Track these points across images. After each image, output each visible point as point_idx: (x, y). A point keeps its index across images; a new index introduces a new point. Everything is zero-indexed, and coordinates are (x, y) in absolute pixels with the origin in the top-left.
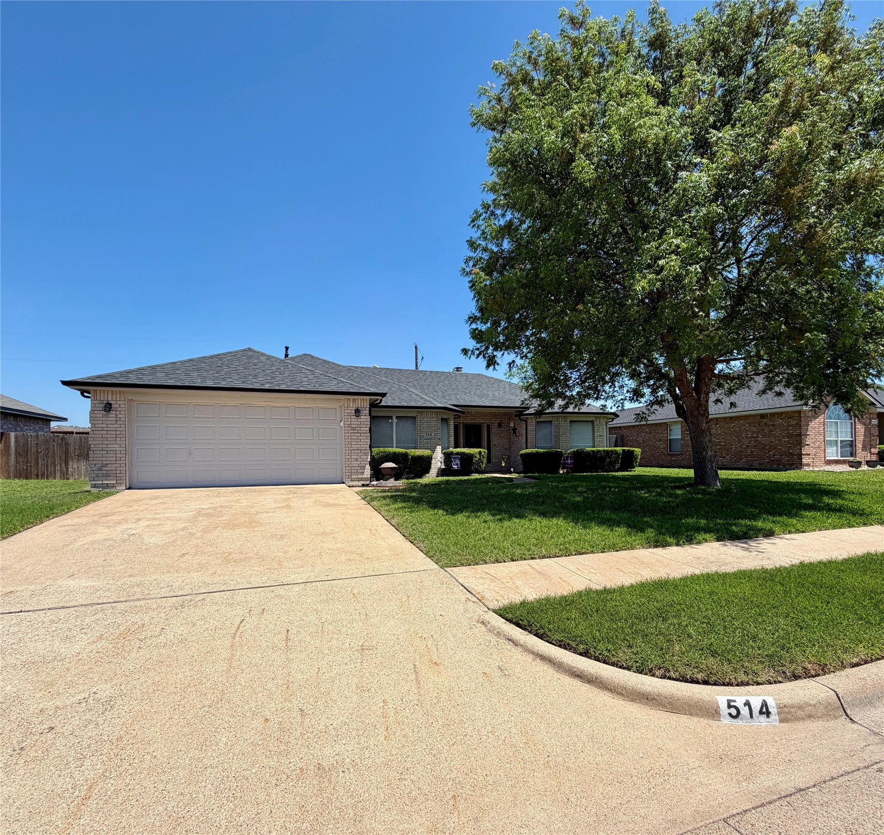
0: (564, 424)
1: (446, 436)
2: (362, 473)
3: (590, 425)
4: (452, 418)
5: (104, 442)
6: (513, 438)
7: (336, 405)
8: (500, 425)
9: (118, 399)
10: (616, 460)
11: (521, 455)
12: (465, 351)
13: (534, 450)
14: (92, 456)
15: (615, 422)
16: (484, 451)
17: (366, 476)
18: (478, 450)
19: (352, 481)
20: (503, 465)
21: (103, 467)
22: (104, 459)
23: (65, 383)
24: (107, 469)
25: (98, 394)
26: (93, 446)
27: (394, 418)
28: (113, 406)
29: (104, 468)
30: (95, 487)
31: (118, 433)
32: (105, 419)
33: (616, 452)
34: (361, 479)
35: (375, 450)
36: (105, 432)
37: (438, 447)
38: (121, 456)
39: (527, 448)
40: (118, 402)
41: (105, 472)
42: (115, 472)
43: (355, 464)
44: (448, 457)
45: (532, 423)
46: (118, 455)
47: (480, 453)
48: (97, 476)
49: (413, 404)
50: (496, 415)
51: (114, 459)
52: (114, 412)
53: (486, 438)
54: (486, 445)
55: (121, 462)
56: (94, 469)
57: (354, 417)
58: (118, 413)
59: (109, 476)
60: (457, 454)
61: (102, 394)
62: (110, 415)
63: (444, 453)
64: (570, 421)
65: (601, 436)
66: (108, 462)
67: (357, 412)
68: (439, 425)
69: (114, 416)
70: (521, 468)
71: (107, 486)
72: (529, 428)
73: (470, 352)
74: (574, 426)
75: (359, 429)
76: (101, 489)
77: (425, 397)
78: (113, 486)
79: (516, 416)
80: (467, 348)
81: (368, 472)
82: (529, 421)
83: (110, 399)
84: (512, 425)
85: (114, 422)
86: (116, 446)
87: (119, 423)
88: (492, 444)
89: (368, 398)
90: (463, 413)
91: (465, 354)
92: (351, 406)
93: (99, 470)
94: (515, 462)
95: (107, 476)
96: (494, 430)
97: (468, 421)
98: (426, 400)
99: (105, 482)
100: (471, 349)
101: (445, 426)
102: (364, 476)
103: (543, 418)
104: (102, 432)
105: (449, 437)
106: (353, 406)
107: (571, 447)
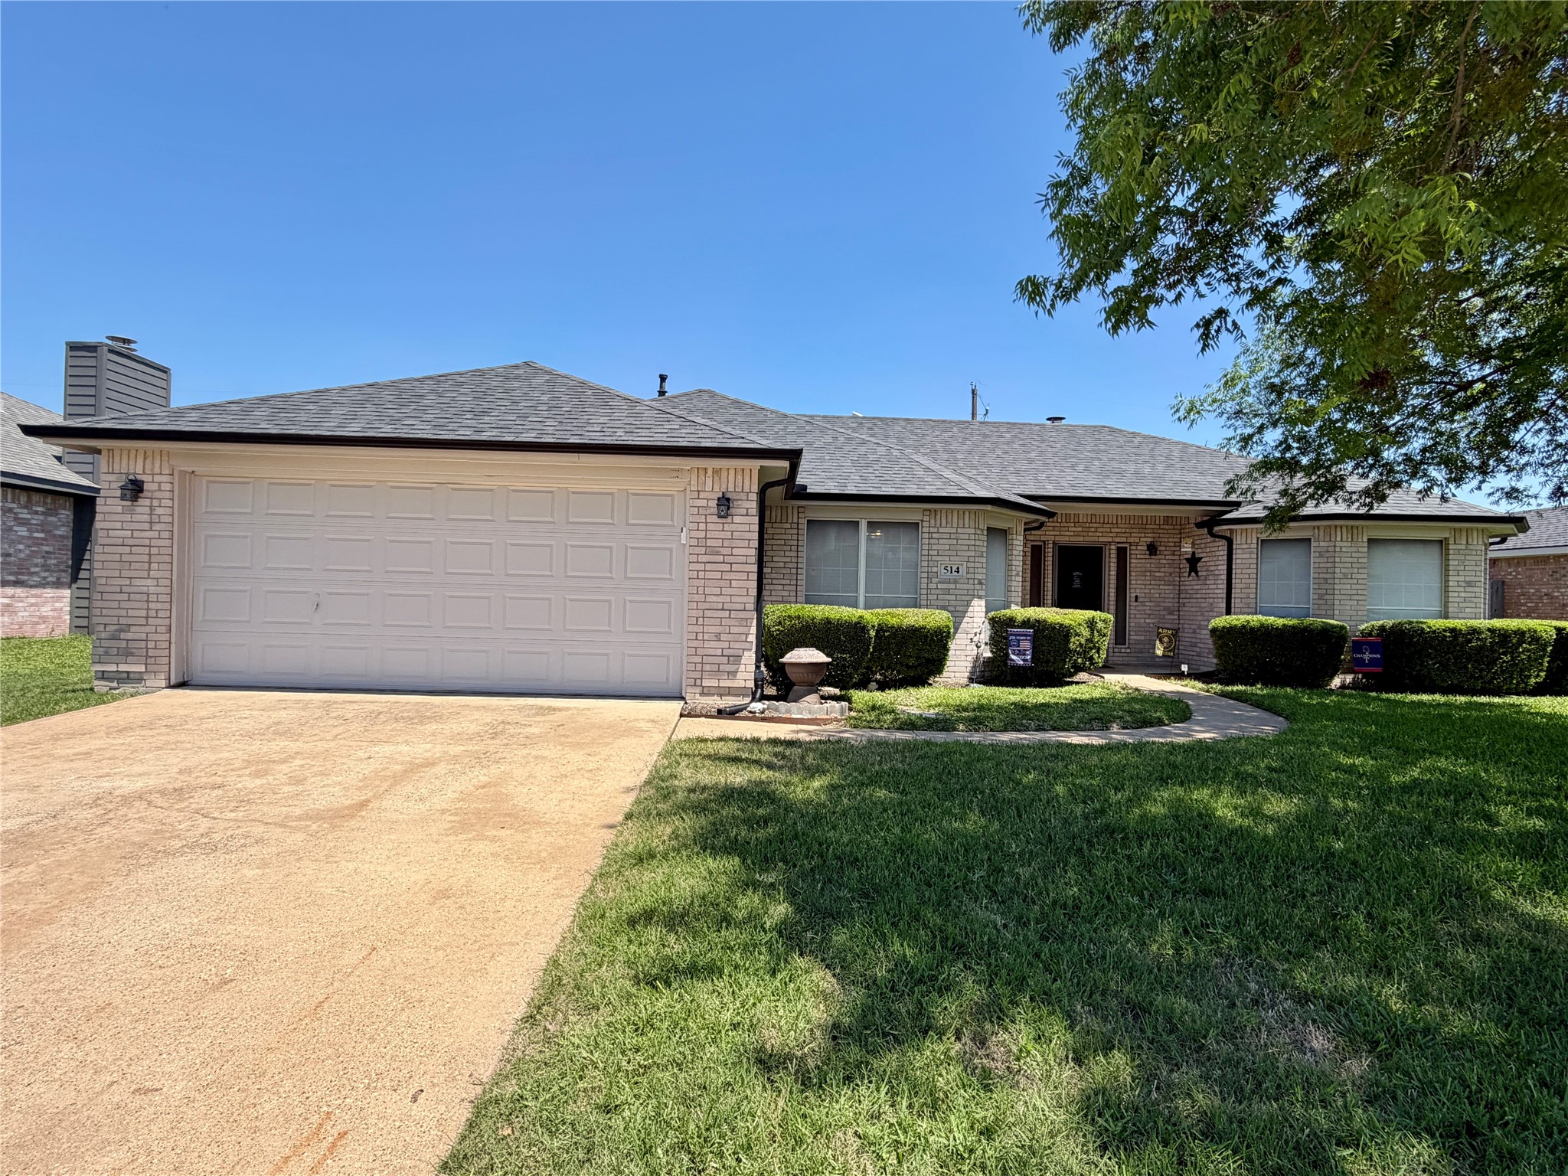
0: (1349, 548)
1: (1000, 574)
2: (733, 674)
3: (1434, 552)
4: (1021, 528)
5: (125, 573)
6: (1191, 583)
7: (671, 486)
8: (1152, 549)
9: (157, 470)
10: (1534, 661)
11: (1214, 631)
12: (1032, 289)
13: (1255, 620)
14: (99, 604)
15: (1511, 542)
16: (1104, 618)
17: (742, 684)
18: (1089, 614)
19: (702, 694)
20: (1159, 652)
21: (121, 631)
22: (123, 613)
23: (29, 430)
24: (129, 636)
25: (117, 459)
26: (103, 581)
27: (863, 525)
28: (146, 487)
29: (123, 636)
30: (103, 678)
31: (154, 551)
32: (128, 517)
33: (1535, 638)
34: (730, 692)
35: (774, 611)
36: (127, 549)
37: (976, 602)
38: (159, 606)
39: (1228, 612)
40: (157, 478)
41: (124, 644)
42: (143, 644)
43: (714, 647)
44: (1001, 630)
45: (1246, 544)
46: (152, 605)
47: (1091, 624)
48: (106, 653)
49: (911, 490)
50: (1141, 524)
51: (143, 613)
52: (147, 502)
53: (1113, 581)
54: (1113, 603)
55: (159, 621)
56: (103, 635)
57: (715, 519)
58: (155, 503)
59: (132, 654)
60: (1026, 623)
61: (125, 458)
62: (139, 510)
63: (993, 621)
64: (1370, 541)
65: (1469, 584)
66: (130, 621)
67: (725, 503)
68: (982, 544)
69: (148, 510)
70: (1211, 663)
71: (127, 678)
72: (1238, 557)
73: (1050, 291)
74: (1380, 554)
75: (727, 551)
76: (115, 684)
77: (947, 474)
78: (139, 679)
79: (1199, 525)
80: (1040, 274)
81: (747, 672)
82: (1238, 540)
83: (139, 470)
84: (1187, 548)
85: (147, 526)
86: (149, 582)
87: (156, 527)
88: (1131, 595)
89: (756, 464)
90: (1050, 515)
91: (1032, 299)
92: (709, 487)
93: (114, 638)
94: (1195, 645)
95: (127, 654)
96: (1137, 561)
97: (1071, 536)
98: (949, 482)
99: (123, 668)
100: (1055, 278)
101: (998, 549)
102: (735, 684)
103: (1294, 530)
104: (120, 549)
105: (1008, 577)
106: (712, 490)
107: (1370, 615)
